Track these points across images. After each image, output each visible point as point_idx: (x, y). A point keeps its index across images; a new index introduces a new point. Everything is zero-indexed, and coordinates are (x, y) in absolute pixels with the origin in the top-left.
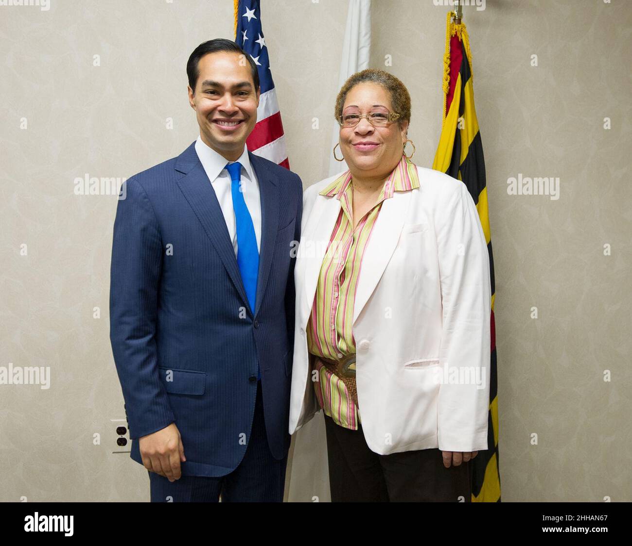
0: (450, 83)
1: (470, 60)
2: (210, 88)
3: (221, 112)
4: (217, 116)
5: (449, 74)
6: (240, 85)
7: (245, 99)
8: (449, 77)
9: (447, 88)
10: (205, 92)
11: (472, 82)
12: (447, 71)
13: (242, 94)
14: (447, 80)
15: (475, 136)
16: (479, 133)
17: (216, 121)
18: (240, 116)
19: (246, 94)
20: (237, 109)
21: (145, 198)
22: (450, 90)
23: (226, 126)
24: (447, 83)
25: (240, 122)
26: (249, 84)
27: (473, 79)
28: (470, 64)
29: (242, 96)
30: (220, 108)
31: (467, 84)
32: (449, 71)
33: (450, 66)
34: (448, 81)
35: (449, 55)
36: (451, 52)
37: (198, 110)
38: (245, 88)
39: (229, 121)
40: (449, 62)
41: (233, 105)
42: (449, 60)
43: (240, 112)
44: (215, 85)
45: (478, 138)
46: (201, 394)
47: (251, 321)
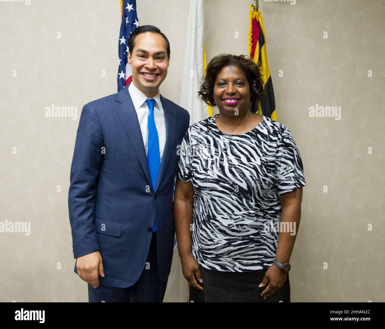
0: (252, 47)
1: (264, 33)
2: (141, 53)
3: (146, 68)
4: (143, 70)
5: (252, 42)
6: (159, 53)
7: (161, 62)
8: (252, 44)
9: (251, 50)
10: (138, 56)
11: (266, 46)
12: (250, 40)
13: (160, 58)
14: (250, 45)
15: (268, 79)
16: (270, 78)
17: (143, 73)
18: (157, 72)
19: (162, 59)
20: (156, 67)
21: (96, 115)
22: (252, 51)
23: (148, 77)
24: (250, 47)
25: (157, 75)
26: (164, 53)
27: (266, 45)
28: (264, 35)
29: (159, 60)
30: (146, 66)
31: (263, 47)
32: (252, 39)
33: (252, 37)
34: (251, 46)
35: (251, 30)
36: (253, 28)
37: (133, 66)
38: (161, 55)
39: (150, 74)
40: (251, 34)
41: (154, 64)
42: (251, 33)
43: (158, 69)
44: (144, 52)
45: (270, 80)
46: (119, 235)
47: (152, 194)
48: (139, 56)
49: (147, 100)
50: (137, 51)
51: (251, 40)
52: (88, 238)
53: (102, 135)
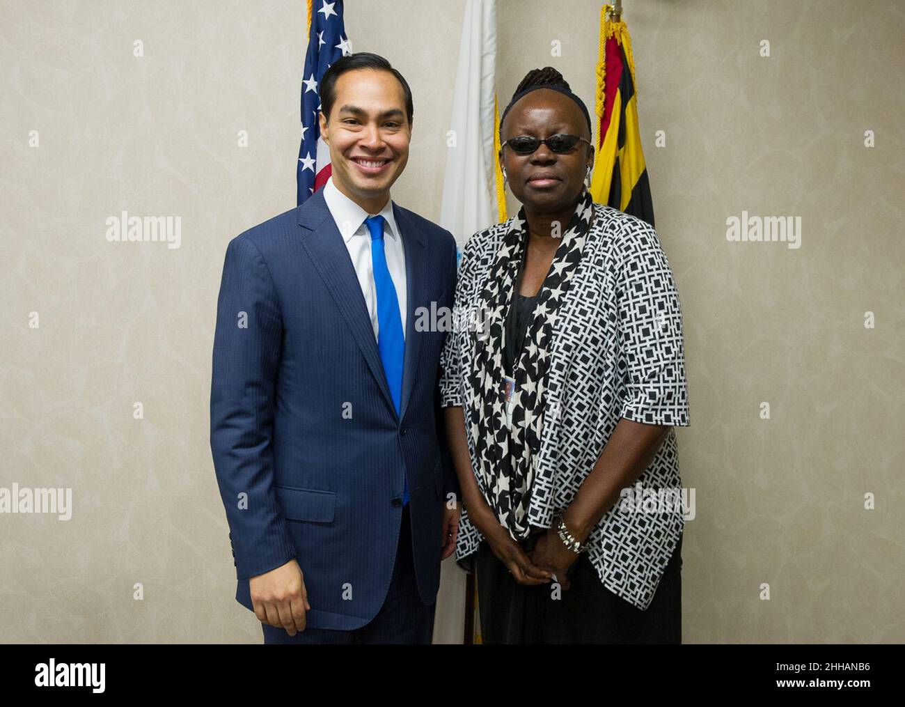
0: (605, 103)
1: (633, 71)
2: (350, 116)
3: (363, 147)
4: (356, 152)
5: (605, 91)
6: (389, 114)
8: (604, 95)
9: (602, 109)
10: (344, 121)
11: (636, 101)
12: (601, 86)
13: (391, 125)
14: (601, 99)
15: (640, 175)
16: (645, 173)
17: (355, 159)
18: (388, 154)
19: (396, 126)
20: (383, 144)
22: (605, 112)
23: (368, 167)
24: (601, 103)
25: (387, 161)
26: (400, 113)
27: (637, 98)
28: (633, 76)
29: (390, 128)
30: (361, 143)
31: (629, 104)
32: (604, 86)
33: (605, 79)
34: (603, 100)
35: (604, 64)
36: (607, 60)
38: (395, 118)
39: (372, 161)
40: (603, 73)
41: (379, 138)
42: (603, 71)
43: (388, 149)
44: (357, 111)
45: (644, 179)
46: (330, 521)
47: (396, 426)
48: (346, 122)
49: (366, 219)
50: (341, 110)
51: (603, 88)
52: (272, 533)
53: (278, 304)
